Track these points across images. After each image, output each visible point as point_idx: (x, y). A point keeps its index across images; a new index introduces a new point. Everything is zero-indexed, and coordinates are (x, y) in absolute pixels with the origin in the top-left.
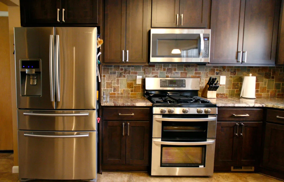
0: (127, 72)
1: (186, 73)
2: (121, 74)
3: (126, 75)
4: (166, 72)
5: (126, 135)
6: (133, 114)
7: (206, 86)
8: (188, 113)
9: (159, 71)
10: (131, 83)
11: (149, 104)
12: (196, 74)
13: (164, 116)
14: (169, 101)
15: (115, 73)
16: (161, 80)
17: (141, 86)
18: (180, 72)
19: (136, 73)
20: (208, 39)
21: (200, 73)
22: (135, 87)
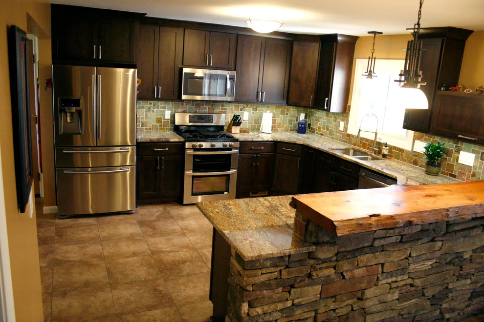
0: (156, 106)
1: (213, 109)
2: (149, 108)
3: (155, 110)
4: (194, 107)
5: (161, 169)
6: (167, 149)
7: (231, 122)
8: (215, 147)
9: (188, 106)
10: (160, 118)
11: (182, 139)
12: (222, 109)
13: (196, 150)
14: (199, 136)
15: (143, 107)
16: (190, 115)
17: (169, 120)
18: (208, 107)
19: (165, 108)
20: (234, 81)
21: (225, 109)
22: (164, 122)
